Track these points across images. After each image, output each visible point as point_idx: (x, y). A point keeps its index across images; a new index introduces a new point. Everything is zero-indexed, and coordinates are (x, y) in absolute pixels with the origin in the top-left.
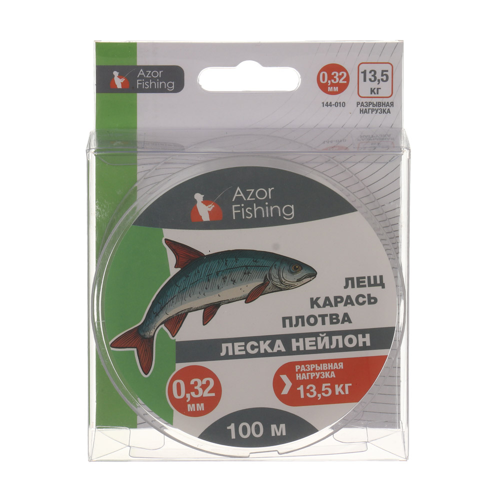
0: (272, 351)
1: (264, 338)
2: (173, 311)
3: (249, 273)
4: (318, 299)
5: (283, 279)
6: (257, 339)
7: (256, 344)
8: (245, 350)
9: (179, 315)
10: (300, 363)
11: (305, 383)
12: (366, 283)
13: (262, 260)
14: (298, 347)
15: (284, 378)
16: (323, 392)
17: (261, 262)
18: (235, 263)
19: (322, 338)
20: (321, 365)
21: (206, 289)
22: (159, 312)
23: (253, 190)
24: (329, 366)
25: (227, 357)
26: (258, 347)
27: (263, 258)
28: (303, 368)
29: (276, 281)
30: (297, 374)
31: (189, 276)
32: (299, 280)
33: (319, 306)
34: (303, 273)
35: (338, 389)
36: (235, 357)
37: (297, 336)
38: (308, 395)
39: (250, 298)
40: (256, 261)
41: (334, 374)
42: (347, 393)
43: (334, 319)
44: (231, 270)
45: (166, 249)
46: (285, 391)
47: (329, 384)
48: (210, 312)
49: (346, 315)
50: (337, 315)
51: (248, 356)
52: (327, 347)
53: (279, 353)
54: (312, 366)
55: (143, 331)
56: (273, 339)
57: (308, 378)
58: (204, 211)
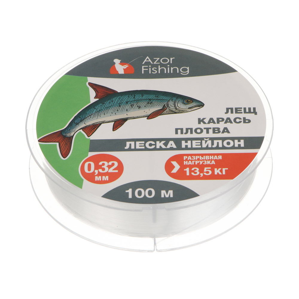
0: (165, 147)
1: (160, 140)
2: (90, 122)
3: (151, 103)
4: (204, 119)
5: (177, 107)
6: (155, 140)
7: (153, 143)
8: (145, 146)
9: (94, 125)
10: (188, 155)
11: (191, 167)
12: (243, 111)
13: (162, 96)
14: (186, 146)
15: (174, 163)
16: (205, 172)
17: (161, 97)
18: (141, 97)
19: (206, 141)
20: (204, 156)
21: (117, 111)
22: (79, 123)
23: (158, 59)
24: (211, 158)
25: (130, 149)
26: (155, 145)
27: (163, 95)
28: (190, 158)
29: (172, 108)
30: (185, 162)
31: (104, 103)
32: (189, 108)
33: (204, 123)
34: (194, 104)
35: (217, 171)
36: (135, 150)
37: (186, 140)
39: (151, 117)
40: (157, 97)
41: (214, 162)
42: (224, 173)
43: (216, 130)
44: (138, 101)
45: (88, 88)
47: (210, 168)
49: (226, 128)
50: (219, 129)
51: (146, 149)
52: (210, 146)
53: (171, 149)
54: (197, 157)
55: (65, 133)
56: (167, 141)
57: (193, 164)
58: (120, 68)
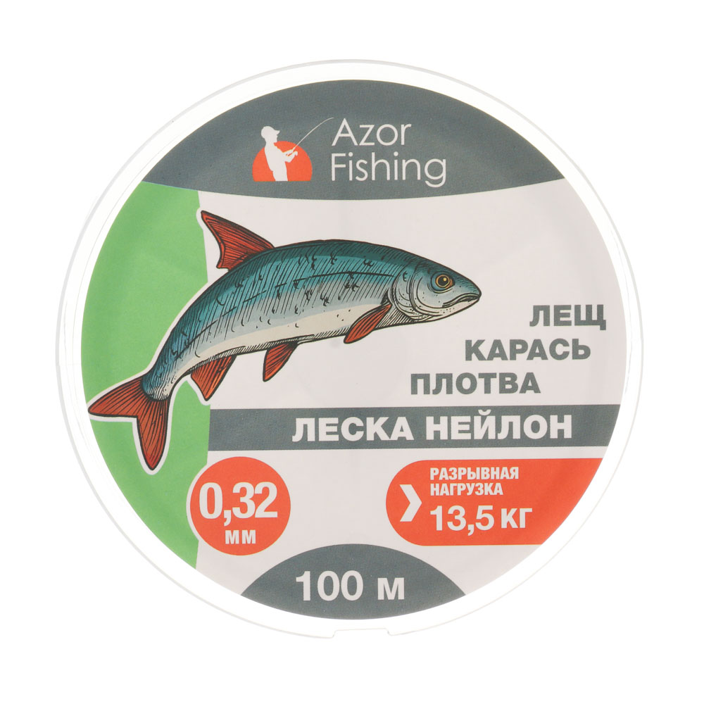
0: (387, 438)
1: (376, 413)
2: (207, 350)
3: (354, 286)
4: (480, 342)
5: (416, 301)
6: (362, 413)
7: (359, 422)
8: (339, 432)
9: (219, 359)
10: (439, 464)
11: (446, 502)
12: (572, 318)
13: (380, 263)
14: (437, 433)
15: (408, 490)
16: (479, 521)
17: (379, 266)
18: (330, 264)
19: (484, 418)
20: (478, 469)
21: (273, 311)
22: (183, 352)
23: (371, 127)
24: (493, 473)
25: (304, 444)
26: (364, 429)
27: (382, 259)
28: (444, 474)
29: (404, 304)
30: (432, 485)
31: (242, 286)
32: (446, 305)
33: (481, 357)
34: (456, 291)
35: (506, 518)
36: (318, 444)
37: (437, 412)
38: (450, 525)
39: (353, 334)
40: (369, 264)
41: (500, 488)
42: (523, 525)
43: (508, 383)
44: (322, 278)
45: (202, 230)
46: (408, 516)
47: (490, 508)
48: (278, 356)
49: (530, 376)
50: (514, 377)
51: (343, 444)
52: (492, 436)
53: (402, 443)
54: (462, 471)
55: (151, 387)
56: (391, 414)
57: (452, 494)
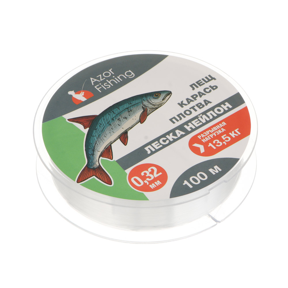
0: (177, 137)
1: (168, 133)
2: (101, 148)
3: (131, 110)
4: (182, 102)
5: (153, 103)
6: (164, 136)
7: (165, 139)
8: (161, 144)
9: (106, 148)
10: (199, 134)
11: (211, 141)
12: (204, 82)
13: (133, 102)
14: (191, 128)
15: (196, 145)
16: (225, 140)
17: (134, 102)
18: (119, 110)
19: (201, 117)
20: (212, 129)
21: (112, 129)
22: (93, 153)
23: (100, 75)
24: (218, 127)
25: (152, 153)
26: (167, 139)
27: (133, 100)
28: (203, 136)
29: (151, 106)
30: (202, 140)
31: (97, 129)
32: (163, 100)
33: (186, 105)
35: (233, 135)
36: (157, 151)
37: (187, 123)
38: (217, 145)
39: (142, 120)
40: (130, 103)
41: (223, 129)
42: (239, 133)
43: (200, 106)
44: (120, 114)
45: (72, 124)
46: (202, 150)
47: (225, 135)
48: (124, 138)
49: (205, 101)
50: (201, 104)
51: (164, 146)
52: (208, 119)
53: (182, 136)
54: (208, 132)
55: (92, 166)
56: (173, 131)
57: (210, 138)
58: (80, 97)
